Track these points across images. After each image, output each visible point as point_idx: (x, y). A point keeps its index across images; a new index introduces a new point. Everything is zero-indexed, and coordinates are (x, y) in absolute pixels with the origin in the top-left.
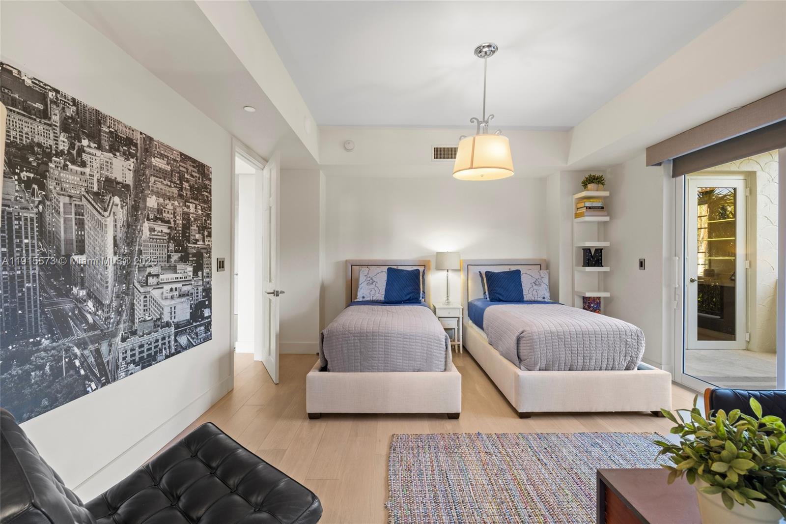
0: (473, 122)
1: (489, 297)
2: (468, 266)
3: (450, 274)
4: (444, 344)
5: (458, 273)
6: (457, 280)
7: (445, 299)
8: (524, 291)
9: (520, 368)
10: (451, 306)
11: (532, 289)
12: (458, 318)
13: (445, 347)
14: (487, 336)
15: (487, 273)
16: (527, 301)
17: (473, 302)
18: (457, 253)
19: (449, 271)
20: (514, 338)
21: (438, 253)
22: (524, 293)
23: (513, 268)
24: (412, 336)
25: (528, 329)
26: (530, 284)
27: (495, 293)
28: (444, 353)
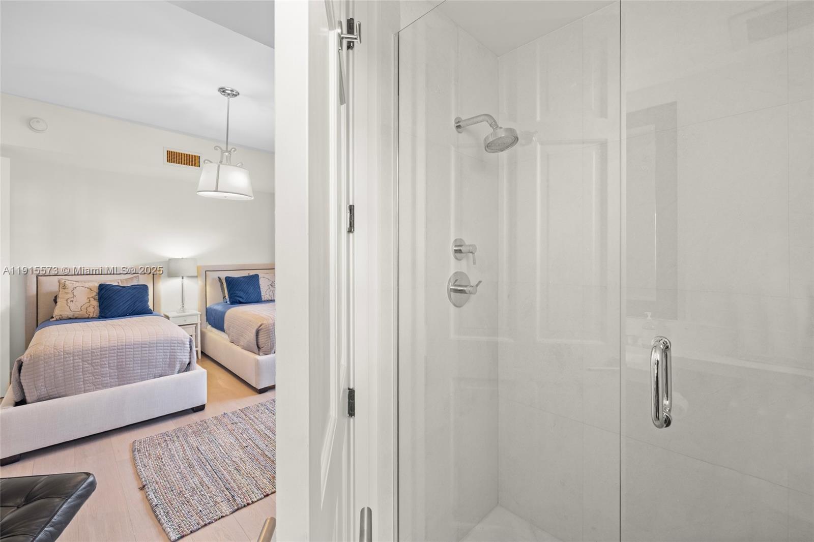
0: (217, 149)
1: (230, 301)
2: (205, 273)
3: (186, 281)
4: (188, 346)
5: (195, 280)
6: (193, 287)
7: (180, 307)
8: (262, 292)
9: (259, 355)
10: (187, 313)
11: (269, 290)
12: (197, 324)
13: (189, 349)
14: (229, 336)
15: (227, 279)
16: (265, 301)
17: (212, 307)
18: (193, 259)
19: (184, 277)
20: (254, 331)
21: (170, 260)
22: (262, 294)
23: (252, 273)
24: (152, 344)
25: (265, 322)
26: (266, 286)
27: (236, 296)
28: (188, 354)
